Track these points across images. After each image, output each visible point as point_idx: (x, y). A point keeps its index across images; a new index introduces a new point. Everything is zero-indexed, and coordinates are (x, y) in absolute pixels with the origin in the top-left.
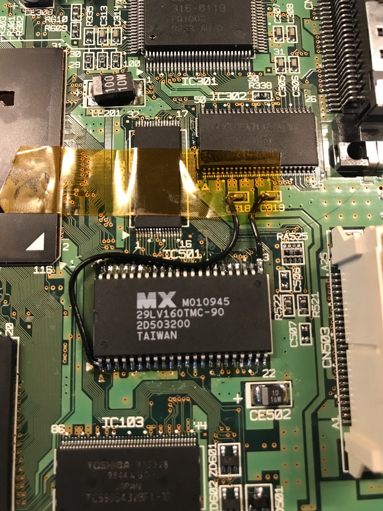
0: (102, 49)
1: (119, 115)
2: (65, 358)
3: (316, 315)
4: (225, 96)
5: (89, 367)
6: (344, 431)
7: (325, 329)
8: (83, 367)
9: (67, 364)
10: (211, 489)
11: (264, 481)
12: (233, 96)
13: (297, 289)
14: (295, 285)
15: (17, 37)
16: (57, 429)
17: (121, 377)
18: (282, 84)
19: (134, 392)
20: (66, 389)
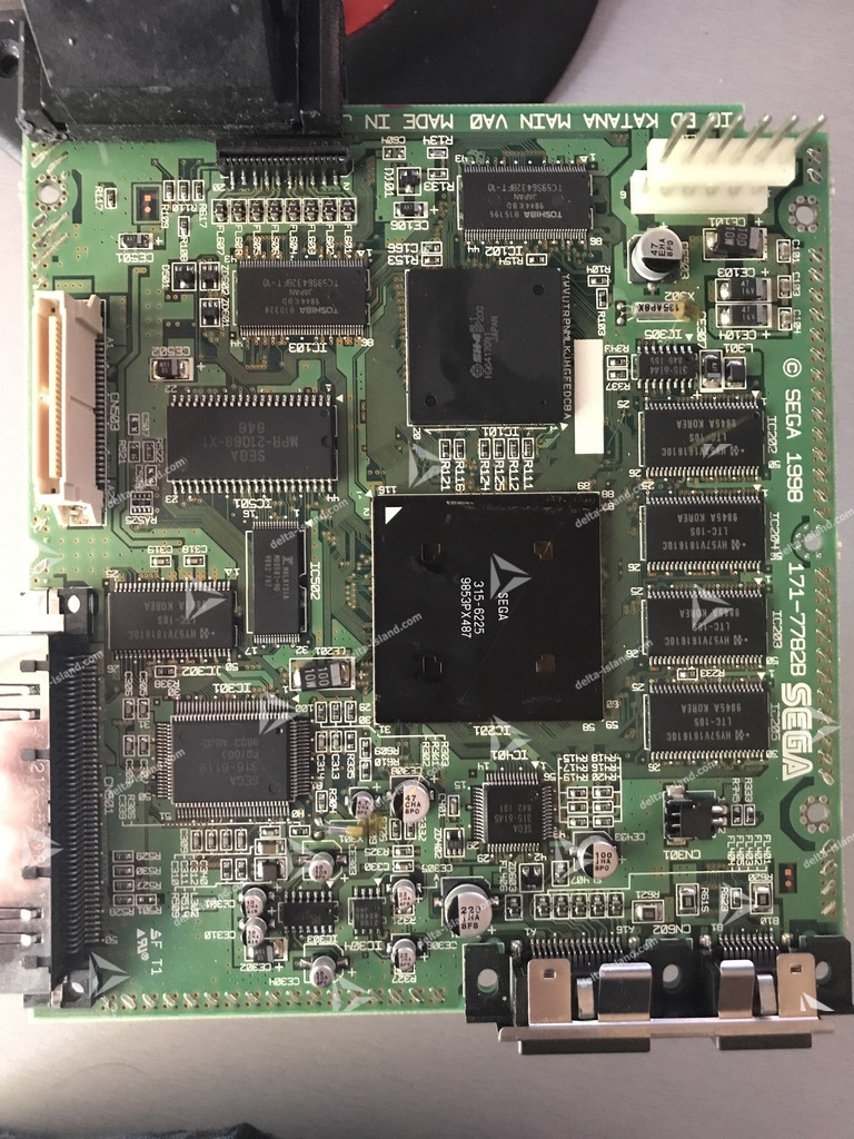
0: (336, 726)
1: (317, 649)
2: (363, 407)
3: (123, 443)
4: (205, 671)
5: (340, 398)
6: (103, 335)
7: (115, 429)
8: (345, 398)
9: (361, 401)
10: (227, 288)
11: (179, 294)
12: (197, 671)
13: (139, 468)
14: (141, 471)
15: (428, 740)
16: (369, 343)
17: (310, 389)
18: (144, 687)
19: (298, 376)
20: (361, 378)
